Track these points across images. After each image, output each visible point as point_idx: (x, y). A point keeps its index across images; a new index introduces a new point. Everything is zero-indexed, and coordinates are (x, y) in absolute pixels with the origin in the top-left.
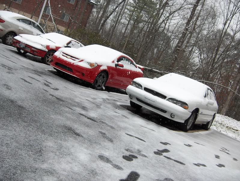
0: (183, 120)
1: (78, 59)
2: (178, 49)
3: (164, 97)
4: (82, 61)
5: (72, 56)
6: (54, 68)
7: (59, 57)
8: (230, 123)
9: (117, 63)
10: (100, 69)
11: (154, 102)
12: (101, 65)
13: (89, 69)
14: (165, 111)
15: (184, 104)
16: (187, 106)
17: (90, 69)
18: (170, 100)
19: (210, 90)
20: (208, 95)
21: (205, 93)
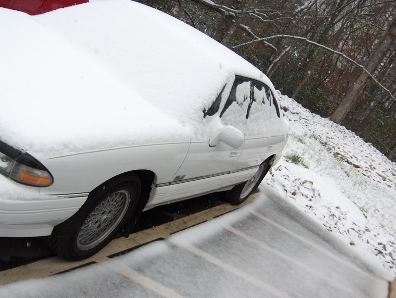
8: (345, 144)
19: (249, 83)
20: (234, 103)
21: (214, 98)
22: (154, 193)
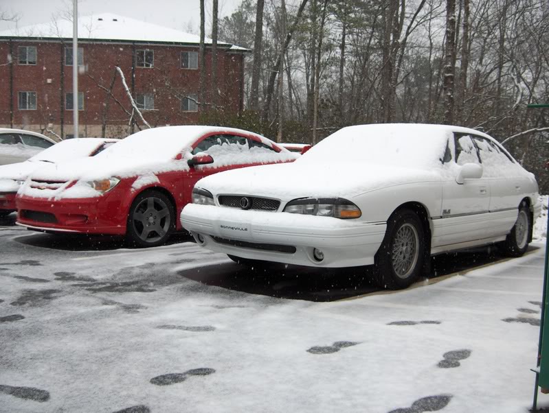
0: (366, 255)
1: (64, 182)
2: (449, 77)
3: (270, 204)
4: (74, 182)
5: (50, 179)
6: (29, 229)
7: (24, 195)
9: (191, 156)
10: (132, 190)
11: (246, 230)
12: (131, 176)
13: (95, 198)
14: (290, 249)
15: (340, 207)
16: (350, 208)
17: (100, 198)
18: (294, 208)
19: (468, 137)
20: (462, 152)
21: (444, 150)
22: (433, 225)
